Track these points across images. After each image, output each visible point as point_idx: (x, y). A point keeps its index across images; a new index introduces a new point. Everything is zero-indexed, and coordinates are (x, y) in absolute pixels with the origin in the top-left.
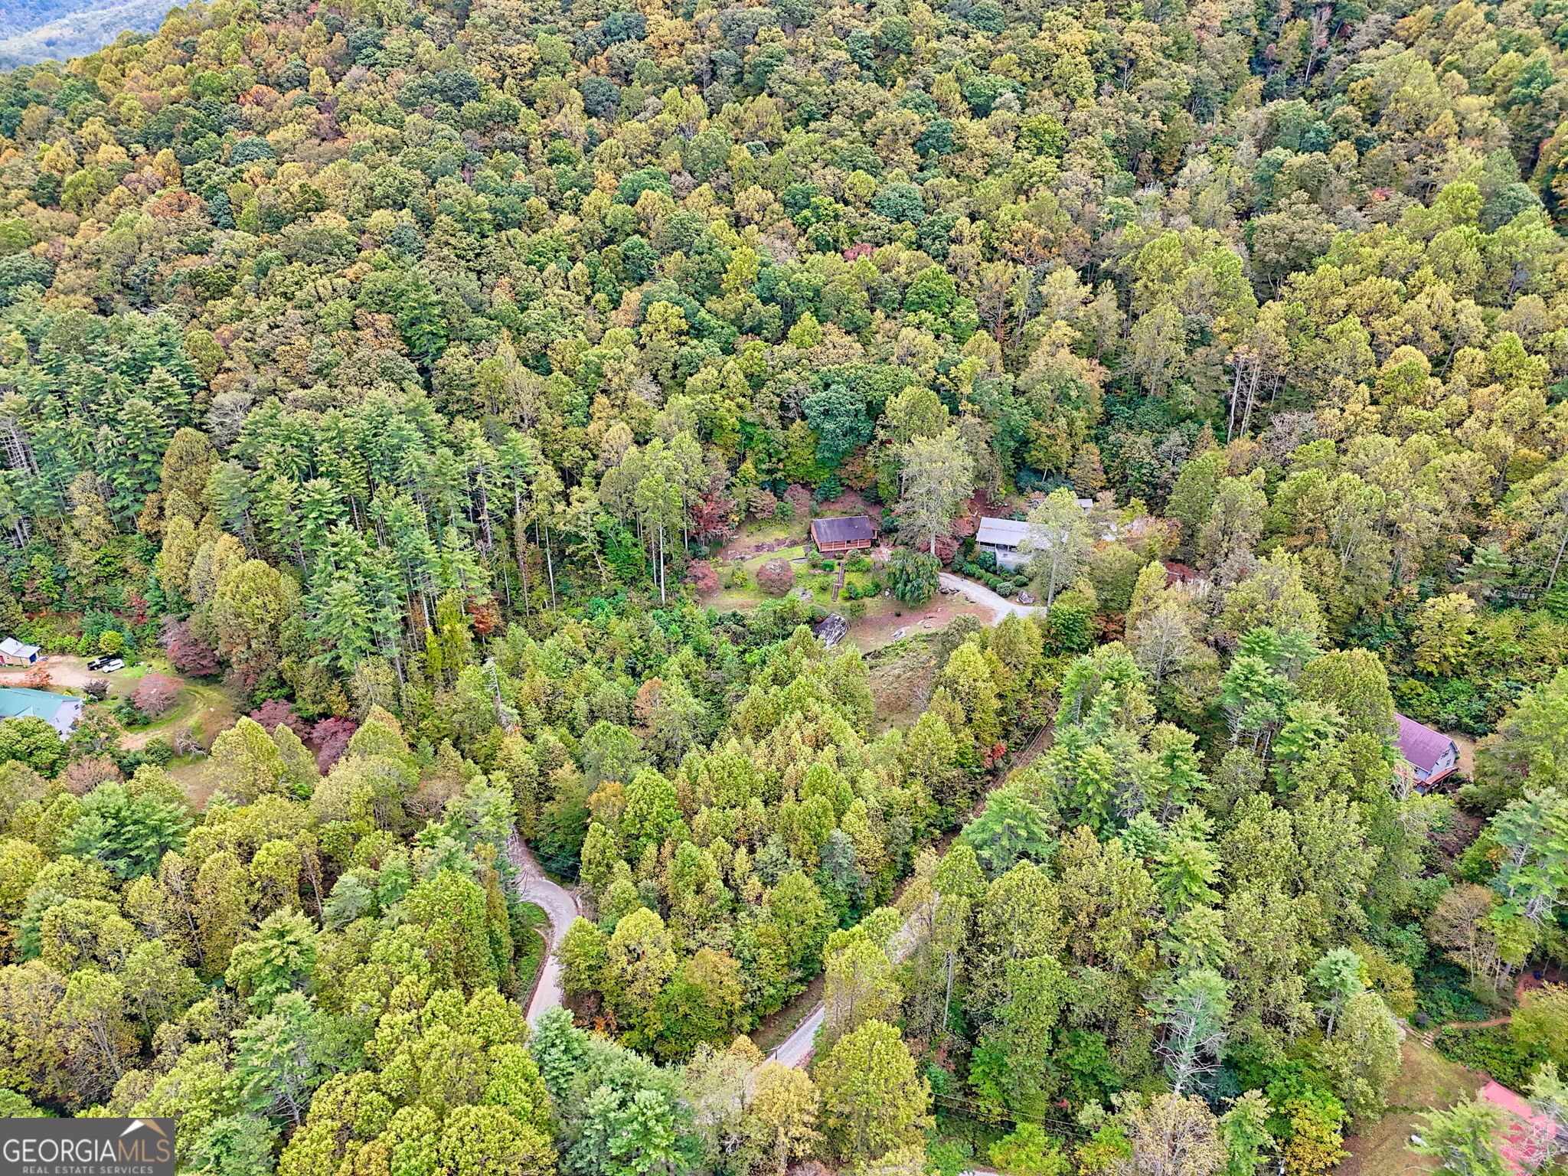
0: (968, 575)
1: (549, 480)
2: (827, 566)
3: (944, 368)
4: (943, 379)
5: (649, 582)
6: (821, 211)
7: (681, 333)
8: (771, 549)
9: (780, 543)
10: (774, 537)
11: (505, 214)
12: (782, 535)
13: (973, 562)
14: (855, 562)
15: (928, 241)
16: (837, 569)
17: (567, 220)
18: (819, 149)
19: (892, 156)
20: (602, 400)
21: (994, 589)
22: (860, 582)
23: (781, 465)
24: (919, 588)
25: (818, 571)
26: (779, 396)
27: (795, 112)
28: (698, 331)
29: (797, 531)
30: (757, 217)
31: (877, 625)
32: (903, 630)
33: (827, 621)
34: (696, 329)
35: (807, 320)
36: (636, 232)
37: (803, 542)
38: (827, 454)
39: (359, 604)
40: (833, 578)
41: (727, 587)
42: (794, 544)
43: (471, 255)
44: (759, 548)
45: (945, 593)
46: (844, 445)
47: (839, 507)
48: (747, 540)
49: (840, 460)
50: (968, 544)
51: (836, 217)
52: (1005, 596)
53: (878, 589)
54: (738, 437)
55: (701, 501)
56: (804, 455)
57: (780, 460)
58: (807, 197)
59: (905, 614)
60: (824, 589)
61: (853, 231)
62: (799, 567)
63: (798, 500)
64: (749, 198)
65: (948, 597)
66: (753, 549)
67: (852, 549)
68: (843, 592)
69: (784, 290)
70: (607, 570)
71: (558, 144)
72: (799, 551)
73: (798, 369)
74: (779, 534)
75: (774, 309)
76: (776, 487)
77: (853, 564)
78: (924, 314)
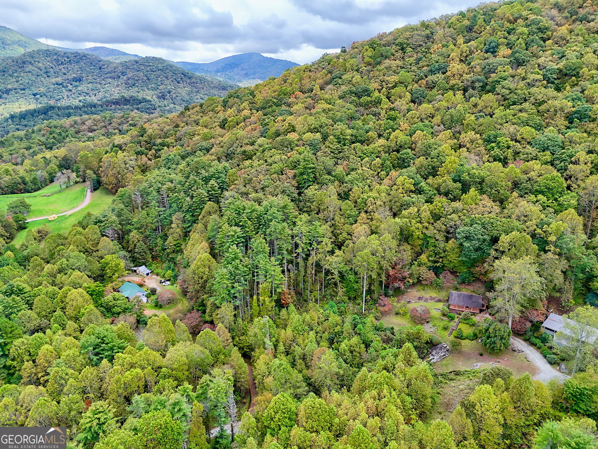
0: (533, 344)
1: (327, 244)
2: (450, 317)
3: (541, 225)
4: (539, 231)
5: (361, 301)
6: (501, 144)
7: (411, 191)
8: (426, 300)
9: (432, 298)
10: (430, 295)
11: (356, 137)
12: (434, 295)
13: (536, 337)
14: (466, 319)
15: (558, 162)
16: (456, 320)
17: (382, 141)
18: (511, 117)
19: (551, 121)
20: (363, 215)
21: (545, 357)
22: (467, 330)
23: (441, 260)
24: (494, 343)
25: (445, 318)
26: (446, 225)
27: (506, 101)
28: (419, 191)
29: (443, 295)
30: (468, 145)
31: (467, 356)
32: (479, 364)
33: (439, 346)
34: (419, 190)
35: (473, 191)
36: (409, 148)
37: (444, 301)
38: (464, 259)
39: (228, 279)
40: (452, 324)
41: (397, 314)
42: (439, 301)
43: (337, 152)
44: (420, 298)
45: (515, 351)
46: (474, 255)
47: (471, 288)
48: (415, 293)
49: (474, 263)
50: (536, 326)
51: (509, 147)
52: (551, 363)
53: (475, 337)
54: (420, 242)
55: (390, 269)
56: (453, 258)
57: (441, 257)
58: (496, 137)
59: (486, 356)
60: (445, 329)
61: (516, 153)
62: (435, 313)
63: (446, 278)
64: (467, 137)
65: (515, 353)
66: (417, 298)
67: (467, 311)
68: (454, 333)
69: (465, 177)
70: (341, 291)
71: (392, 112)
72: (440, 305)
73: (460, 214)
74: (434, 294)
75: (459, 185)
76: (437, 271)
77: (465, 319)
78: (540, 197)
